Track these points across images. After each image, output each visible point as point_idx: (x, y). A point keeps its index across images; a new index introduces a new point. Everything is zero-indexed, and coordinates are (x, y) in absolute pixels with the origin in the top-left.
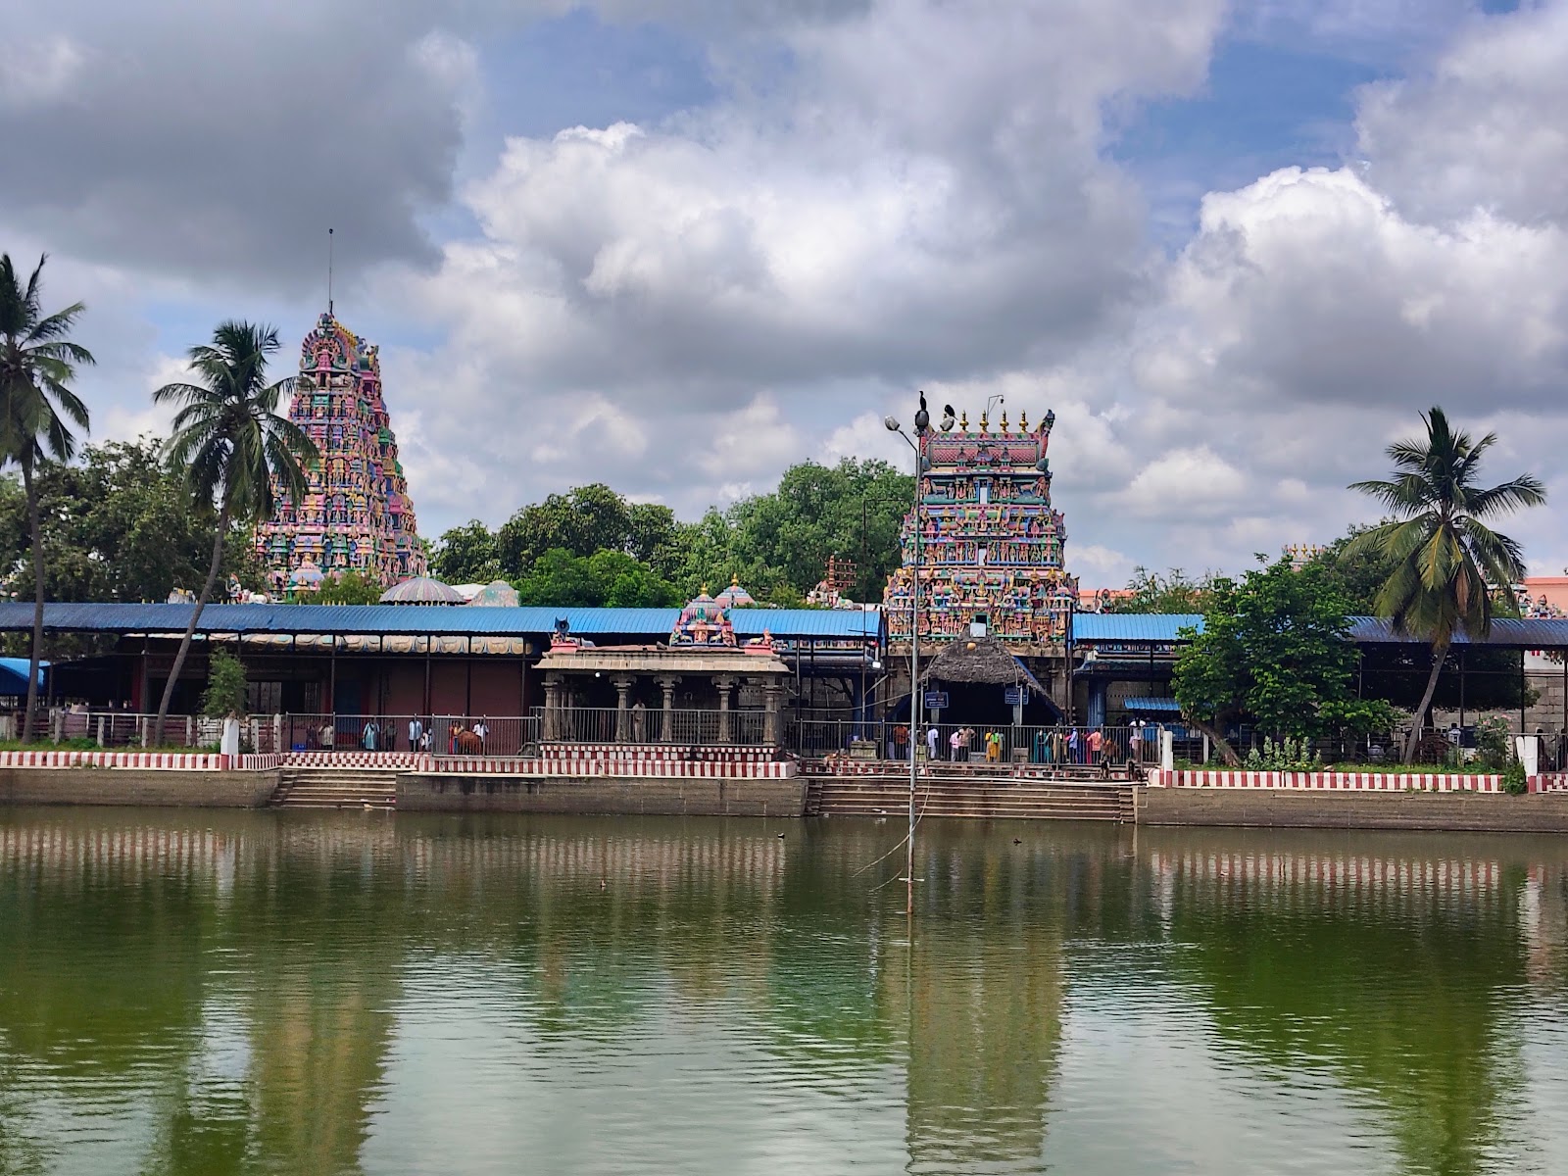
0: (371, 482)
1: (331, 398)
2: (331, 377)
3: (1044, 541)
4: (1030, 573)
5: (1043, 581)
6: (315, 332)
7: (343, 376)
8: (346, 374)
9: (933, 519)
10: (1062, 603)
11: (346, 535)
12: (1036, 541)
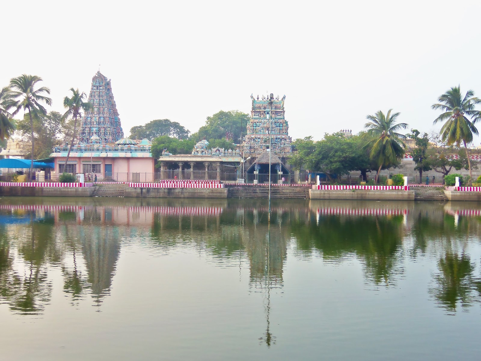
0: (110, 114)
1: (100, 92)
2: (99, 87)
3: (283, 128)
4: (280, 136)
5: (283, 138)
6: (95, 76)
7: (102, 87)
8: (103, 86)
9: (255, 122)
10: (288, 144)
11: (104, 127)
12: (281, 128)
